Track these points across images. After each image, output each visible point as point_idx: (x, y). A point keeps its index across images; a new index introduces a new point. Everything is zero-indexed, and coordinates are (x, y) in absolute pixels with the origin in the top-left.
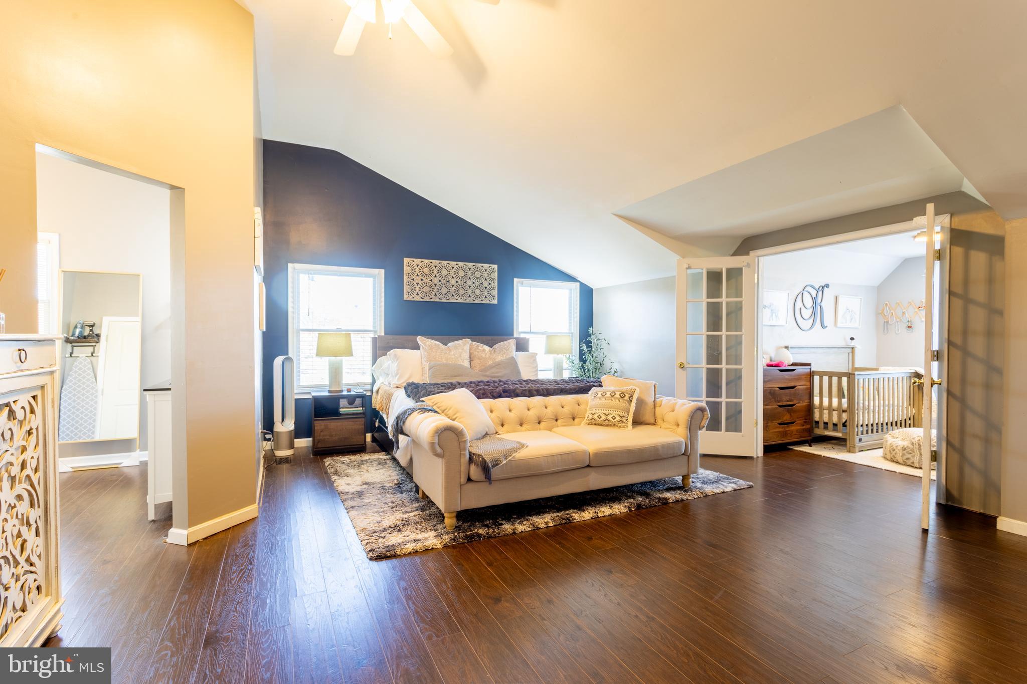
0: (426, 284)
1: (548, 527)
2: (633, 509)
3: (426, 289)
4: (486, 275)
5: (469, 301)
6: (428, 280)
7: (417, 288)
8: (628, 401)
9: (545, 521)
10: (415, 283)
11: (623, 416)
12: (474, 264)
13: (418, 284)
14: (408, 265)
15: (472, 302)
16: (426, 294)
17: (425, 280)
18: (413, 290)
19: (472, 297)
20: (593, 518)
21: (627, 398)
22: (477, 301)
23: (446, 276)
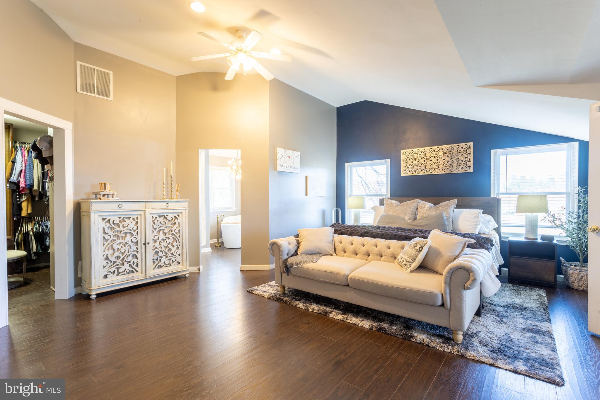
0: (415, 164)
1: (313, 311)
2: (374, 329)
3: (416, 167)
4: (462, 151)
5: (447, 172)
6: (417, 162)
7: (410, 167)
8: (417, 250)
9: (314, 307)
10: (408, 165)
11: (408, 261)
12: (452, 145)
13: (410, 165)
14: (404, 154)
15: (450, 172)
16: (415, 171)
17: (415, 162)
18: (407, 169)
19: (450, 169)
20: (341, 320)
21: (417, 248)
22: (454, 172)
23: (429, 157)
